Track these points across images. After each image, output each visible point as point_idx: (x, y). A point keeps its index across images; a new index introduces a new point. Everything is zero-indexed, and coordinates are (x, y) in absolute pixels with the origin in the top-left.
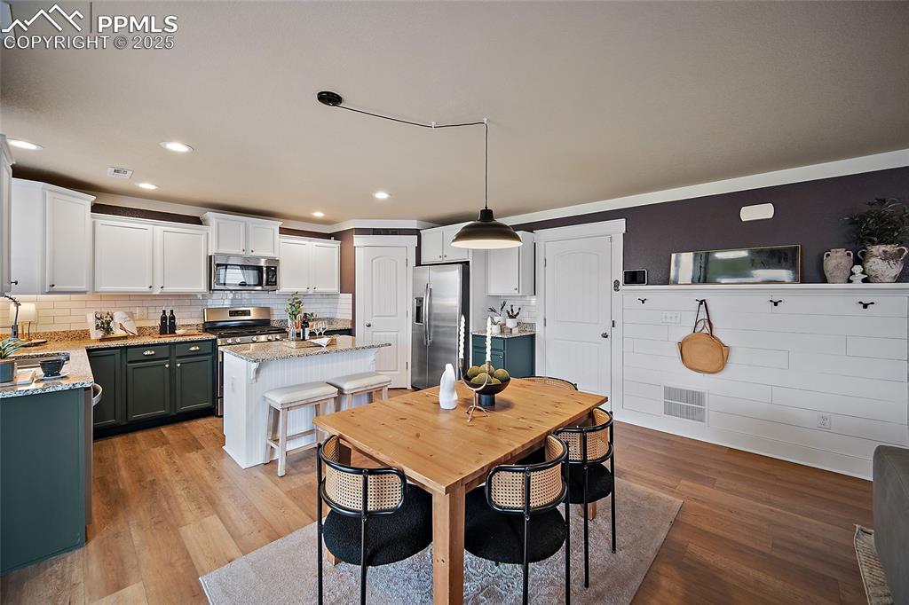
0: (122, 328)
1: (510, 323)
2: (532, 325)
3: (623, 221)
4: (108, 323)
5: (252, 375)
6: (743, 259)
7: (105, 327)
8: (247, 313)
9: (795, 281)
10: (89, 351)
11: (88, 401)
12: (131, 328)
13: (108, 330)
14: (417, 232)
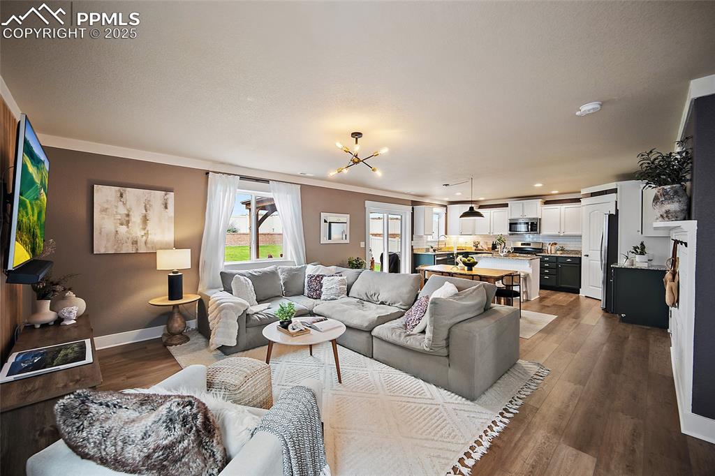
0: (482, 247)
8: (529, 245)
13: (477, 247)
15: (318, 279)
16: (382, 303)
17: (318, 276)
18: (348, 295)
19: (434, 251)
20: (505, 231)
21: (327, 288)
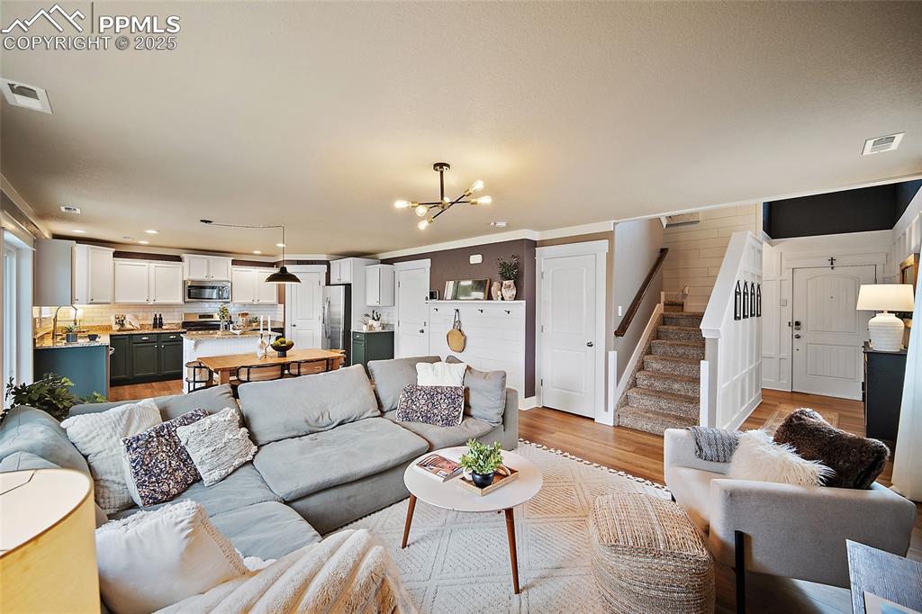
0: (130, 324)
1: (375, 324)
2: (393, 325)
3: (429, 260)
4: (123, 321)
5: (193, 347)
6: (469, 286)
7: (121, 323)
8: (212, 316)
9: (484, 299)
10: (111, 336)
11: (107, 353)
12: (136, 324)
13: (122, 325)
14: (327, 263)
15: (164, 441)
16: (341, 423)
17: (158, 433)
18: (255, 442)
20: (178, 297)
21: (211, 449)
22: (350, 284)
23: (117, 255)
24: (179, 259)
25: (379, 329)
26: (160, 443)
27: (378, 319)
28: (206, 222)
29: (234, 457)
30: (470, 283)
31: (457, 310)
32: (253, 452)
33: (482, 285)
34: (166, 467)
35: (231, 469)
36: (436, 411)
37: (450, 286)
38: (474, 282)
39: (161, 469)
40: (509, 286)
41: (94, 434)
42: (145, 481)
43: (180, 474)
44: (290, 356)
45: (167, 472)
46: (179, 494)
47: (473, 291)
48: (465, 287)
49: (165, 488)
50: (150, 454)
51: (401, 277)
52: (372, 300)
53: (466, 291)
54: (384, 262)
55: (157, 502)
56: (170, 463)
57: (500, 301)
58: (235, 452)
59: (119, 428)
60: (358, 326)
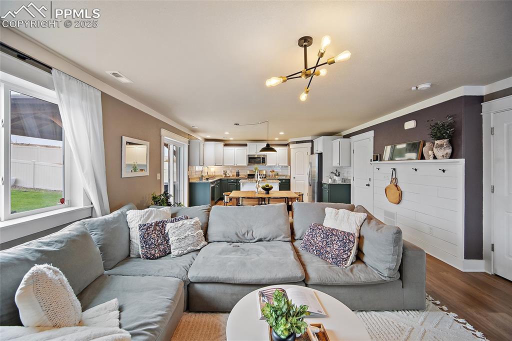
1: (337, 178)
2: (350, 180)
3: (373, 131)
4: (226, 173)
6: (403, 149)
9: (417, 159)
10: (221, 179)
11: (210, 186)
12: (230, 174)
14: (312, 141)
15: (158, 228)
16: (260, 240)
17: (157, 224)
18: (206, 239)
19: (207, 179)
20: (245, 162)
21: (177, 238)
22: (322, 153)
23: (226, 145)
24: (246, 145)
25: (340, 182)
26: (155, 229)
27: (339, 175)
28: (237, 124)
29: (188, 245)
30: (404, 146)
31: (394, 169)
32: (202, 245)
33: (415, 147)
34: (154, 242)
35: (185, 252)
36: (328, 249)
37: (388, 149)
38: (408, 145)
39: (152, 242)
40: (442, 146)
41: (133, 219)
42: (143, 246)
43: (162, 247)
44: (272, 194)
45: (155, 245)
46: (160, 257)
47: (406, 152)
48: (401, 150)
49: (153, 252)
50: (148, 234)
51: (355, 146)
52: (336, 163)
53: (401, 153)
54: (345, 137)
55: (148, 258)
56: (158, 240)
57: (431, 160)
58: (190, 243)
59: (143, 219)
60: (327, 180)
